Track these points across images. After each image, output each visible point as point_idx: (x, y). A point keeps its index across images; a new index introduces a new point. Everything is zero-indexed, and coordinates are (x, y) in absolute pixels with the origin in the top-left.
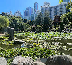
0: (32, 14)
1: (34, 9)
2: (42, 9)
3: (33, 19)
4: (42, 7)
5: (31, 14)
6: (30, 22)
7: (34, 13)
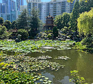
0: (13, 10)
1: (17, 3)
2: (29, 4)
3: (15, 18)
4: (29, 1)
5: (11, 11)
6: (8, 22)
7: (16, 10)
